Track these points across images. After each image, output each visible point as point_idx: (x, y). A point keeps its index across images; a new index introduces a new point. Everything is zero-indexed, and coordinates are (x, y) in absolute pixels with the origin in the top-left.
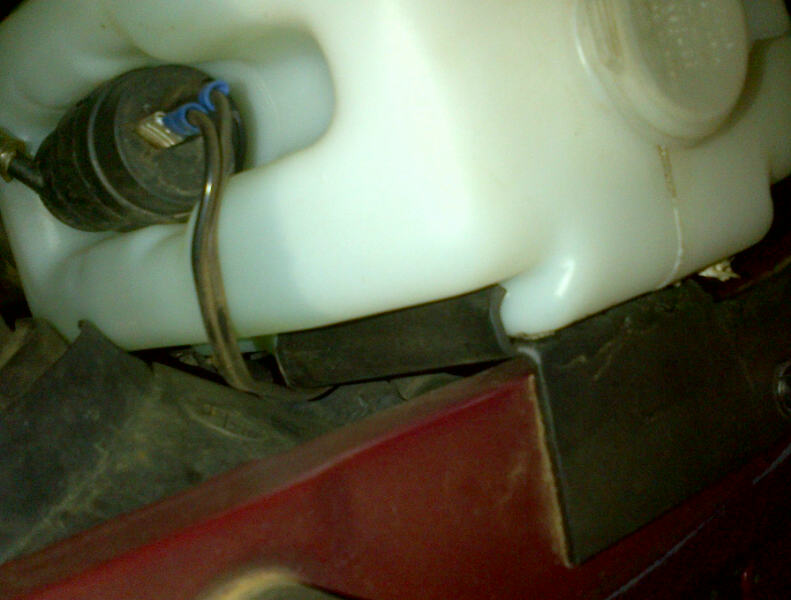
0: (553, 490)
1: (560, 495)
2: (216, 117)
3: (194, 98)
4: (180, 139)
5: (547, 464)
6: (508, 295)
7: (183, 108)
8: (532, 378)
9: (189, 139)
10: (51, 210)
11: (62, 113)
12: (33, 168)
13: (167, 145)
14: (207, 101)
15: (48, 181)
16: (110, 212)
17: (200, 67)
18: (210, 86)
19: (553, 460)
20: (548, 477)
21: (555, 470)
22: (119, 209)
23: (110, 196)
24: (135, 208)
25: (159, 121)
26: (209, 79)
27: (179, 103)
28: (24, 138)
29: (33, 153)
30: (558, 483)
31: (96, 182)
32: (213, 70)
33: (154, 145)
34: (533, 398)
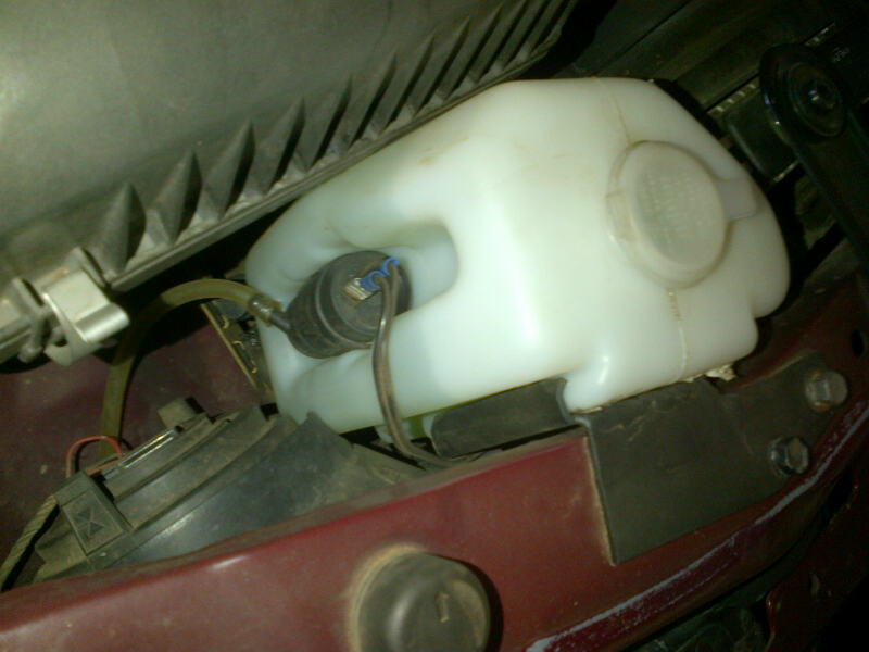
0: (601, 513)
1: (606, 516)
2: (389, 279)
3: (378, 268)
4: (370, 294)
5: (596, 495)
6: (569, 384)
7: (370, 275)
8: (585, 439)
9: (375, 293)
10: (294, 344)
11: (301, 284)
12: (283, 318)
13: (362, 298)
14: (385, 270)
15: (292, 326)
16: (329, 342)
17: (383, 251)
18: (388, 260)
19: (600, 492)
20: (597, 504)
21: (602, 499)
22: (334, 339)
23: (327, 331)
24: (343, 338)
25: (357, 283)
26: (387, 257)
27: (369, 272)
28: (279, 300)
29: (284, 309)
30: (604, 509)
31: (320, 323)
32: (389, 252)
33: (355, 299)
34: (587, 451)
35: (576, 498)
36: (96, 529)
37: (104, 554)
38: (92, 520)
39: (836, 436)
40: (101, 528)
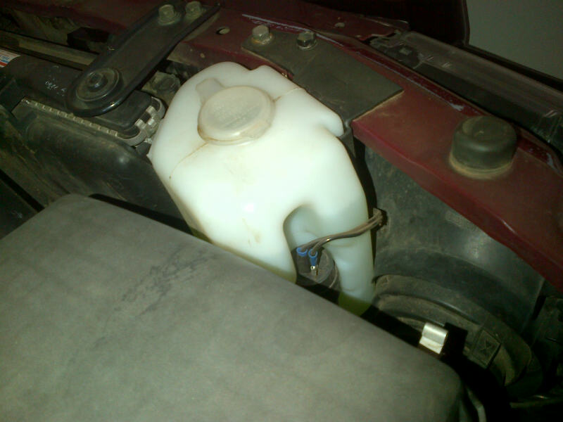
35: (384, 114)
36: (488, 344)
37: (497, 335)
38: (485, 348)
39: (278, 27)
40: (487, 342)
